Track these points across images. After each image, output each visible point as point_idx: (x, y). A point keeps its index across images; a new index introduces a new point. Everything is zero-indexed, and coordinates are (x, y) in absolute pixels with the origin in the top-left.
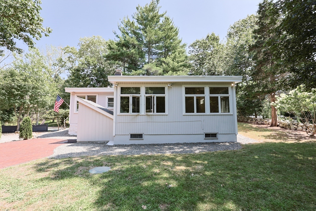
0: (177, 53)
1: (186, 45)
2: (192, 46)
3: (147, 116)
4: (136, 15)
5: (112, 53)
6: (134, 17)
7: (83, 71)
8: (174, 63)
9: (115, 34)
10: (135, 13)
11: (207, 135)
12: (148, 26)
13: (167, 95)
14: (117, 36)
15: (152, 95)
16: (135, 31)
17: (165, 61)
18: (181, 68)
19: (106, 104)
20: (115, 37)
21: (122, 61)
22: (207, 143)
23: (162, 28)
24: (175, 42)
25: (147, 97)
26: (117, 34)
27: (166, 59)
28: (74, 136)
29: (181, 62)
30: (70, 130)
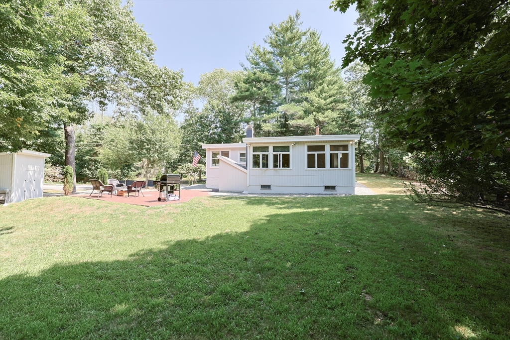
0: (325, 85)
2: (349, 70)
3: (274, 171)
4: (268, 38)
5: (240, 94)
6: (267, 41)
7: (207, 117)
9: (242, 66)
10: (267, 36)
11: (327, 188)
12: (284, 55)
13: (291, 153)
14: (245, 69)
15: (278, 153)
16: (267, 62)
17: (308, 96)
18: (331, 105)
19: (239, 159)
20: (243, 70)
21: (251, 100)
22: (325, 194)
23: (305, 50)
24: (323, 68)
25: (274, 155)
26: (245, 67)
27: (309, 93)
28: (211, 189)
29: (330, 97)
30: (207, 184)
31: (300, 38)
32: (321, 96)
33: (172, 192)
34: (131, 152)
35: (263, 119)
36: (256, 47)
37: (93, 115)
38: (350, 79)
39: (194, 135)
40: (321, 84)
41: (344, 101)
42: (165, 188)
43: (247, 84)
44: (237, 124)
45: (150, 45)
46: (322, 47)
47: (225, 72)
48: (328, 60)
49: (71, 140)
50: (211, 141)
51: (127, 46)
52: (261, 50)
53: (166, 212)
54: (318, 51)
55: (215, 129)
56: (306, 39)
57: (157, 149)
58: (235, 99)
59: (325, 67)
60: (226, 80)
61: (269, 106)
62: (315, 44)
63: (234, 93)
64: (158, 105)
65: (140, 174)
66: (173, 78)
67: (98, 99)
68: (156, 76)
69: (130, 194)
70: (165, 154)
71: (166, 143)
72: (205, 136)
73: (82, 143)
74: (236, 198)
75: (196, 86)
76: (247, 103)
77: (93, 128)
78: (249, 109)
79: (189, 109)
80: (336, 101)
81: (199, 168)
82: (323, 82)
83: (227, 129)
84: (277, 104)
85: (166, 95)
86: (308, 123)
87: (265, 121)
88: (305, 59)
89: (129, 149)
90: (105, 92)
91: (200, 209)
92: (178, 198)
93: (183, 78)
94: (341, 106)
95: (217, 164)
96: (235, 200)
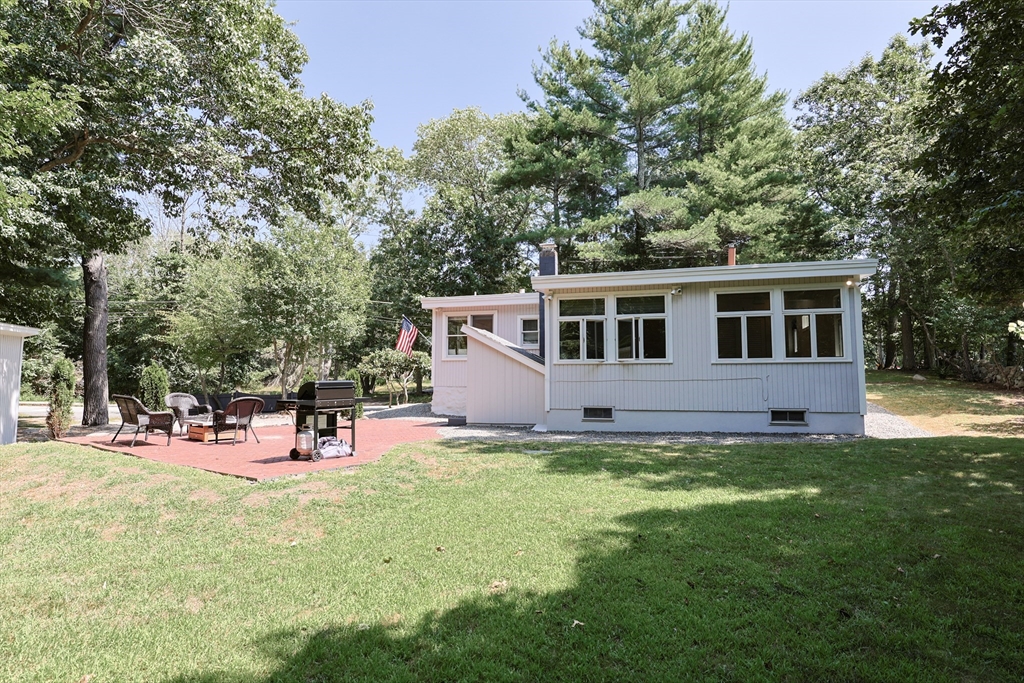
0: (743, 138)
1: (782, 98)
2: (807, 98)
3: (621, 367)
4: (590, 25)
5: (518, 169)
6: (587, 33)
7: (435, 230)
8: (732, 177)
9: (524, 100)
10: (588, 21)
11: (778, 415)
12: (634, 66)
13: (670, 316)
14: (531, 105)
15: (632, 317)
16: (588, 86)
17: (697, 170)
18: (760, 191)
19: (520, 337)
20: (526, 111)
21: (548, 184)
22: (775, 435)
23: (686, 52)
24: (736, 94)
25: (620, 322)
26: (531, 100)
27: (701, 161)
28: (444, 416)
29: (758, 169)
30: (436, 403)
31: (672, 21)
32: (734, 167)
33: (333, 433)
34: (244, 322)
35: (580, 231)
36: (559, 50)
37: (148, 227)
38: (810, 120)
39: (405, 277)
40: (731, 137)
41: (795, 181)
42: (310, 420)
43: (537, 143)
44: (510, 246)
45: (292, 49)
46: (732, 42)
47: (480, 118)
48: (748, 75)
49: (97, 294)
50: (445, 288)
51: (226, 42)
52: (574, 56)
53: (305, 500)
54: (721, 50)
55: (457, 260)
56: (689, 24)
57: (311, 314)
58: (506, 183)
59: (741, 92)
60: (483, 139)
61: (593, 199)
62: (713, 34)
63: (502, 167)
64: (308, 196)
65: (272, 377)
66: (345, 124)
67: (161, 187)
68: (301, 122)
69: (221, 436)
70: (330, 324)
71: (332, 298)
72: (431, 278)
73: (132, 301)
74: (516, 448)
75: (409, 155)
76: (536, 191)
77: (161, 265)
78: (541, 209)
79: (390, 214)
80: (774, 180)
81: (414, 362)
82: (738, 130)
83: (486, 259)
84: (613, 192)
85: (329, 171)
86: (700, 239)
87: (583, 237)
88: (687, 72)
89: (242, 315)
90: (178, 169)
91: (410, 488)
92: (349, 451)
93: (371, 126)
94: (786, 192)
95: (460, 350)
96: (514, 456)
